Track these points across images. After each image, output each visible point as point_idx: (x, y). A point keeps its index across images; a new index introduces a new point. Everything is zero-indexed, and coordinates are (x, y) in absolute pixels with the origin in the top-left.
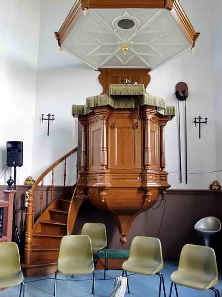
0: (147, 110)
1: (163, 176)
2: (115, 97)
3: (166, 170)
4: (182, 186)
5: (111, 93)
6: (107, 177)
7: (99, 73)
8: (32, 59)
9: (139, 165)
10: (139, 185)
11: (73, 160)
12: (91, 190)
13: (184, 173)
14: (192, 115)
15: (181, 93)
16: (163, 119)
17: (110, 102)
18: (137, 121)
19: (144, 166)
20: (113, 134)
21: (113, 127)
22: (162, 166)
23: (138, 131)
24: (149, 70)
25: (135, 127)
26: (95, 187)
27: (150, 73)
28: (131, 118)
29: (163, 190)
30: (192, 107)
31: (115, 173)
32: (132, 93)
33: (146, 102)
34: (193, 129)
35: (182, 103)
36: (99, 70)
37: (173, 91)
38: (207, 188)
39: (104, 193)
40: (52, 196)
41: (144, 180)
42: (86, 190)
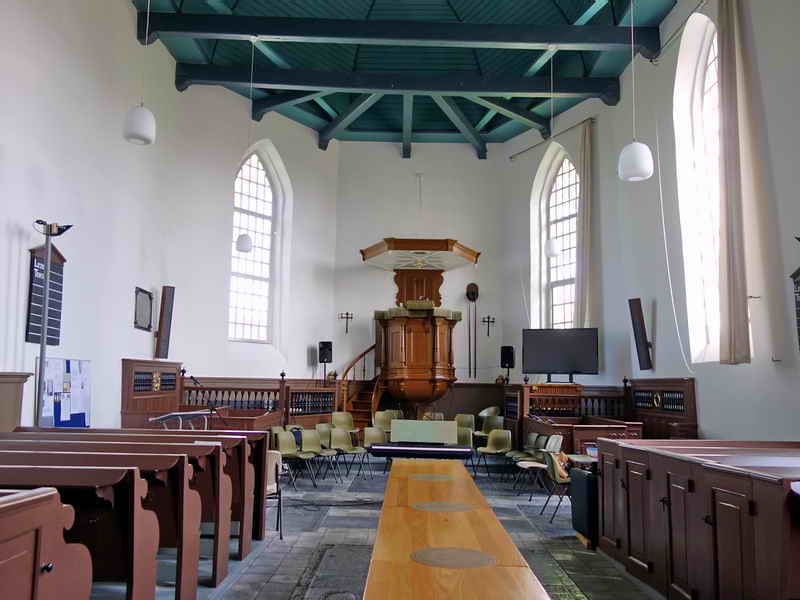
0: (437, 320)
1: (451, 371)
2: (411, 310)
3: (454, 365)
4: (471, 381)
5: (409, 307)
6: (405, 371)
7: (394, 274)
8: (331, 260)
9: (430, 363)
10: (430, 377)
11: (371, 357)
12: (392, 383)
13: (473, 369)
14: (482, 315)
15: (472, 293)
16: (451, 323)
17: (407, 314)
18: (429, 326)
19: (434, 363)
20: (410, 337)
21: (410, 332)
22: (450, 361)
23: (430, 335)
24: (442, 271)
25: (427, 332)
26: (394, 380)
27: (443, 274)
28: (424, 324)
29: (450, 383)
30: (483, 307)
31: (411, 368)
32: (425, 308)
33: (435, 314)
34: (482, 329)
35: (472, 304)
36: (395, 270)
37: (465, 291)
38: (493, 382)
39: (403, 384)
40: (352, 389)
41: (434, 374)
42: (386, 382)
